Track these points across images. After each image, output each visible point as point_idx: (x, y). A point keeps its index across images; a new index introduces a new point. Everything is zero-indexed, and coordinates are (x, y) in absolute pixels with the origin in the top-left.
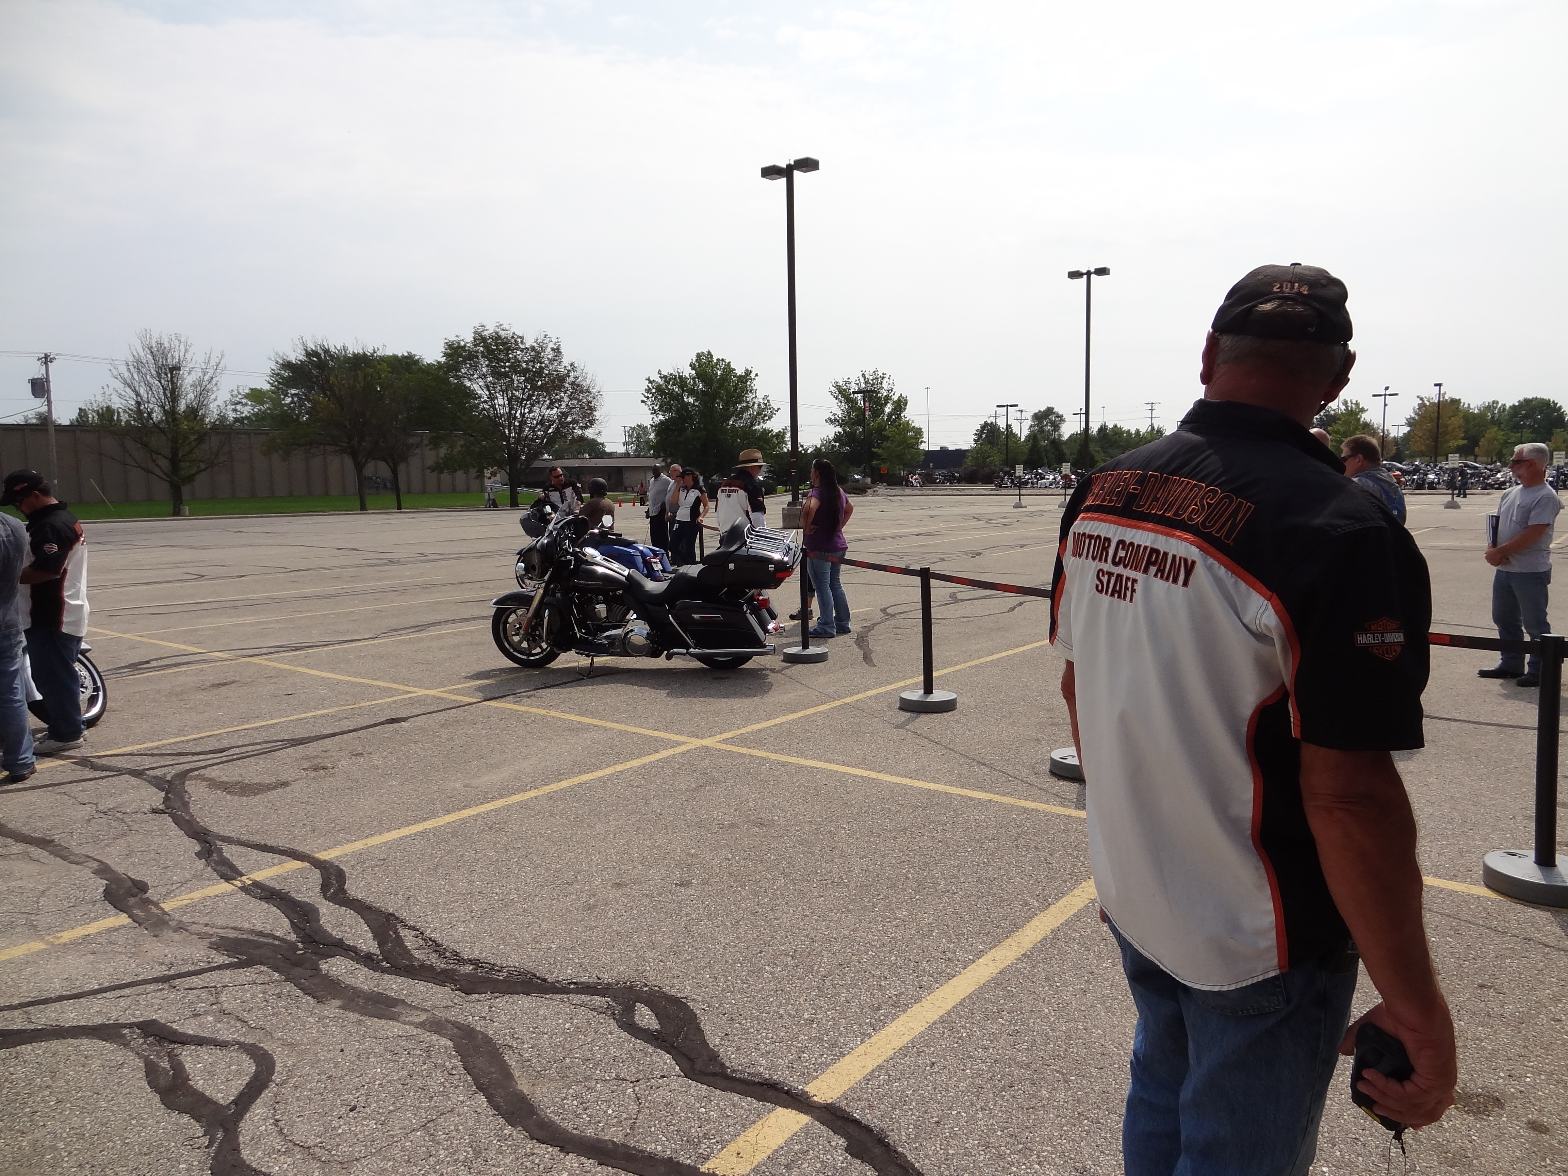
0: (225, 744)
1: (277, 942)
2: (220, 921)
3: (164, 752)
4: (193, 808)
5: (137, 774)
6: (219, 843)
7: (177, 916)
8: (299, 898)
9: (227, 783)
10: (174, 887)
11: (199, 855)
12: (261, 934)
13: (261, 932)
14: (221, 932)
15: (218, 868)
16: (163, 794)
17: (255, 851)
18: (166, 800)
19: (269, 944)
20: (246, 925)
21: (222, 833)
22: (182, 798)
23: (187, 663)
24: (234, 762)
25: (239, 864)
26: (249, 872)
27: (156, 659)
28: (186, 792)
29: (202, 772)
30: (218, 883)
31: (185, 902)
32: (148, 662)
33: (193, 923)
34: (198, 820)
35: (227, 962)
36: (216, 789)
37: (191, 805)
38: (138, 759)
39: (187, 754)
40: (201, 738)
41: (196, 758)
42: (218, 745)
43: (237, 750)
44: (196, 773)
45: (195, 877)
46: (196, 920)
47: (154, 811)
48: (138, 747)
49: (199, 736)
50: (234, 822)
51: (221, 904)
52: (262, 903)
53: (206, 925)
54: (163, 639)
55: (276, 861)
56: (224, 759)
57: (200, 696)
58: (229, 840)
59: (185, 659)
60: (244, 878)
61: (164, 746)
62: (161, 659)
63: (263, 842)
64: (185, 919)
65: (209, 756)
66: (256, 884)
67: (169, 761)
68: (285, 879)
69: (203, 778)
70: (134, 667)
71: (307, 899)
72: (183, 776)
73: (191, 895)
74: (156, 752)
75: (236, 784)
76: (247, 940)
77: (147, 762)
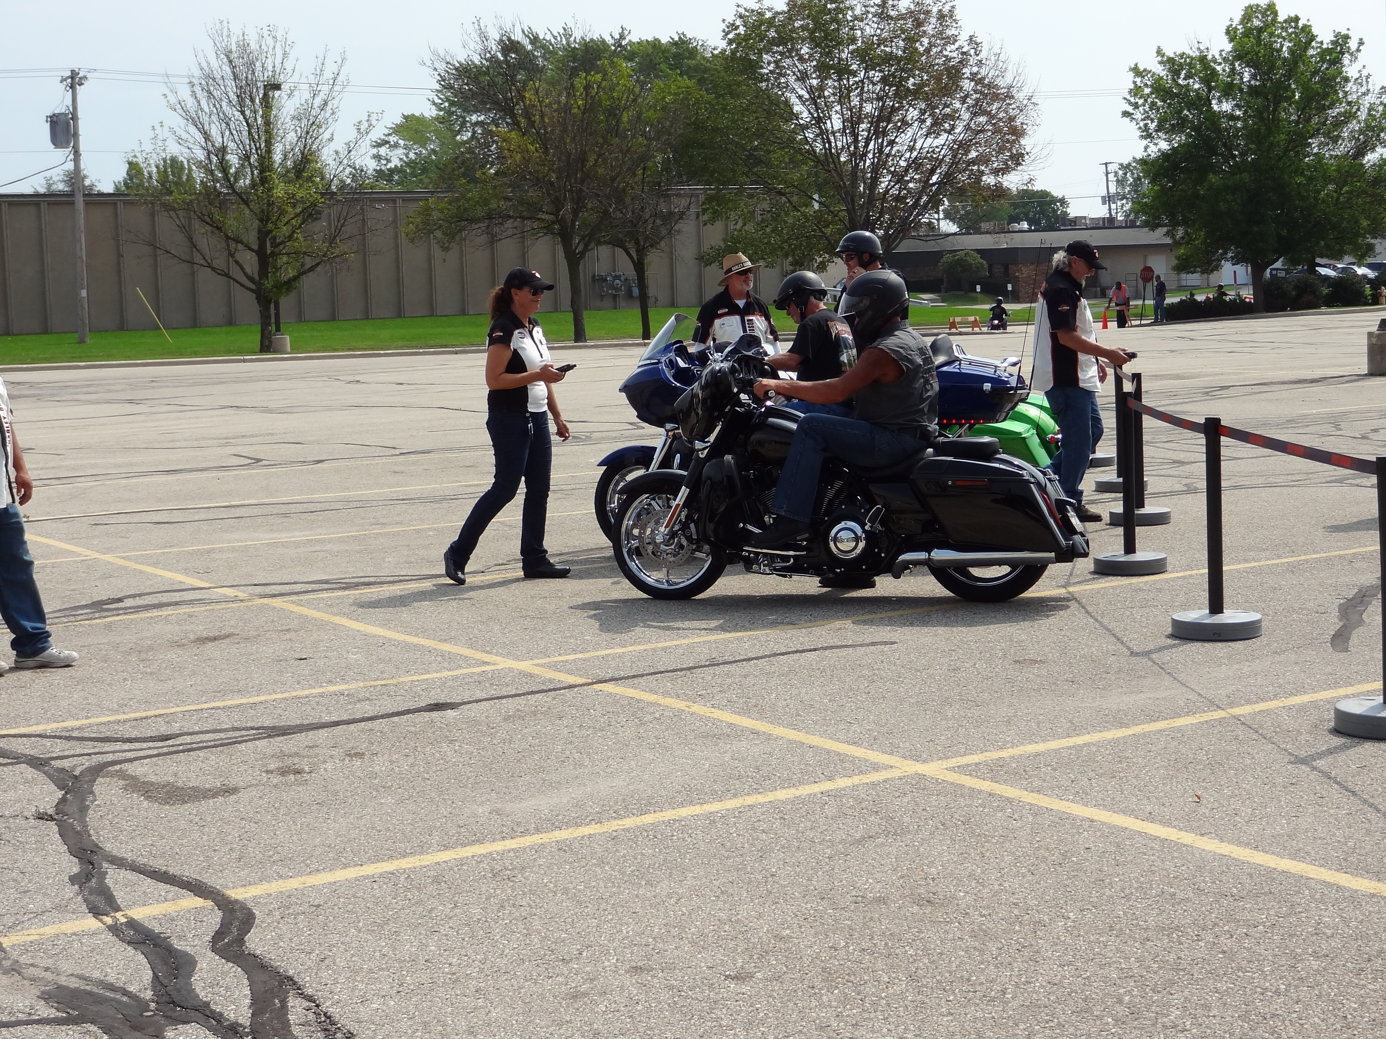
0: (175, 728)
1: (125, 999)
2: (66, 966)
3: (86, 735)
4: (92, 816)
5: (37, 763)
6: (105, 865)
7: (15, 955)
8: (178, 945)
9: (152, 784)
10: (26, 917)
11: (73, 879)
12: (111, 987)
13: (112, 984)
14: (63, 981)
15: (92, 898)
16: (60, 794)
17: (149, 880)
18: (63, 801)
19: (113, 1000)
20: (96, 974)
21: (115, 852)
22: (84, 800)
23: (176, 604)
24: (175, 756)
25: (120, 896)
26: (129, 907)
27: (133, 596)
28: (92, 792)
29: (125, 766)
30: (83, 917)
31: (31, 938)
32: (120, 600)
33: (32, 965)
34: (92, 832)
35: (52, 1016)
36: (133, 792)
37: (90, 812)
38: (48, 743)
39: (117, 740)
40: (146, 718)
41: (127, 746)
42: (164, 729)
43: (188, 739)
44: (117, 767)
45: (57, 907)
46: (37, 961)
47: (41, 817)
48: (54, 725)
49: (144, 714)
50: (138, 838)
51: (76, 945)
52: (129, 948)
53: (47, 969)
54: (155, 565)
55: (170, 896)
56: (165, 750)
57: (172, 655)
58: (119, 862)
59: (176, 597)
60: (119, 915)
61: (90, 725)
62: (140, 595)
63: (164, 869)
64: (24, 959)
65: (145, 745)
66: (132, 923)
67: (89, 748)
68: (173, 920)
69: (122, 775)
70: (99, 606)
71: (188, 949)
72: (98, 770)
73: (42, 930)
74: (75, 734)
75: (164, 786)
76: (90, 994)
77: (59, 748)
